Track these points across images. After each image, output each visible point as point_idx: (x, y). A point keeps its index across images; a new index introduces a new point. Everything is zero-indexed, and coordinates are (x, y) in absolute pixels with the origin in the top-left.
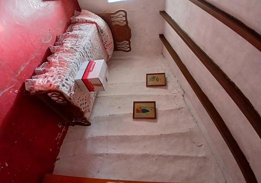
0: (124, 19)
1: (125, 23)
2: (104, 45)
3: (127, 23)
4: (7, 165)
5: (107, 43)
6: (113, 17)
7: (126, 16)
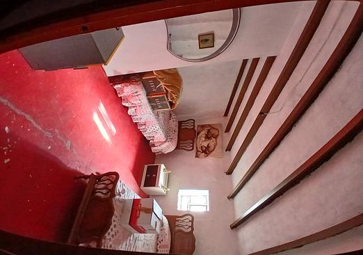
0: (190, 224)
1: (190, 229)
2: (158, 244)
3: (193, 230)
4: (6, 161)
5: (163, 243)
6: (178, 221)
7: (192, 221)
